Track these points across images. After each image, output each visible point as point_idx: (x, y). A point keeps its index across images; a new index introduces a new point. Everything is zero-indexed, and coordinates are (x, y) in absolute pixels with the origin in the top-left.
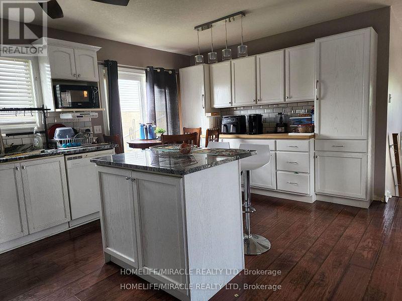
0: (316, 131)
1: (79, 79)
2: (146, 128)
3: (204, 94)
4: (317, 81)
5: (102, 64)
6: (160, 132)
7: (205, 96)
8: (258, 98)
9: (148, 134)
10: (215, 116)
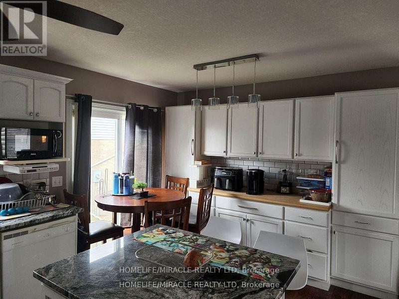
0: (334, 200)
1: (36, 119)
2: (122, 180)
3: (194, 139)
4: (337, 142)
5: (72, 98)
6: (139, 187)
7: (195, 141)
8: (260, 151)
9: (124, 187)
10: (207, 165)
